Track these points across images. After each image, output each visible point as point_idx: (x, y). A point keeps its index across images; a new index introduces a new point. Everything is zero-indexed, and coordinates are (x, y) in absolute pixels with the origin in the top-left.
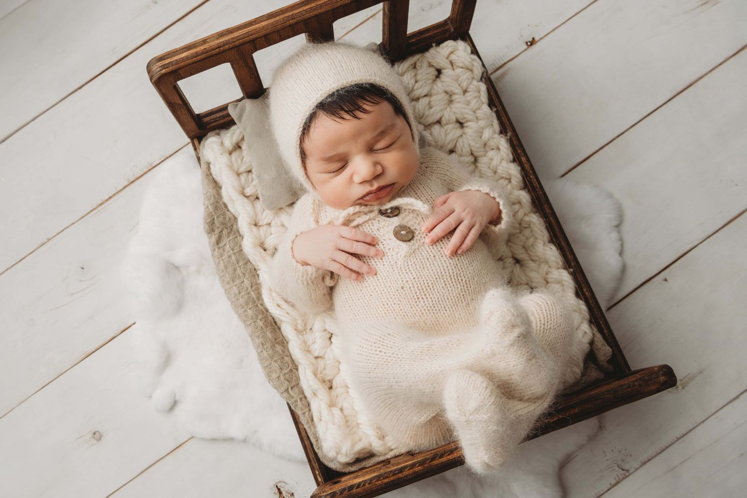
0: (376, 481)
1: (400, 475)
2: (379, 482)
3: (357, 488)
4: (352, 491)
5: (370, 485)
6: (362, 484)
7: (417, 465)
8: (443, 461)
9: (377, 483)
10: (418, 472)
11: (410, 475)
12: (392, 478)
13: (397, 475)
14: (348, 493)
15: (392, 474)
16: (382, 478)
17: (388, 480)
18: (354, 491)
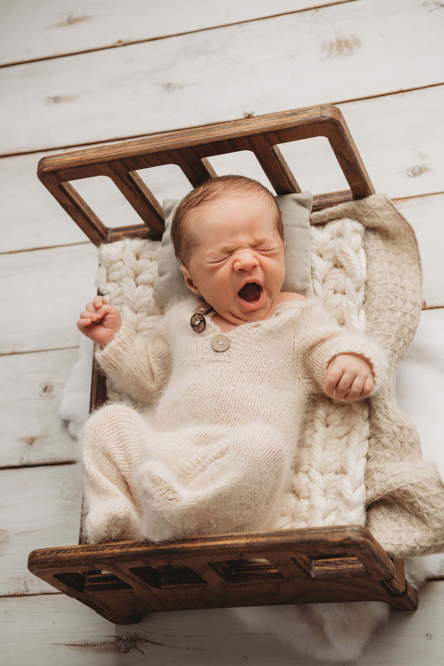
0: (80, 551)
1: (101, 552)
2: (83, 553)
3: (64, 553)
4: (58, 554)
5: (74, 553)
6: (69, 550)
7: (118, 547)
8: (139, 550)
9: (80, 553)
10: (116, 553)
11: (108, 554)
12: (93, 553)
13: (98, 551)
14: (55, 555)
15: (95, 549)
16: (86, 550)
17: (89, 553)
18: (61, 555)
